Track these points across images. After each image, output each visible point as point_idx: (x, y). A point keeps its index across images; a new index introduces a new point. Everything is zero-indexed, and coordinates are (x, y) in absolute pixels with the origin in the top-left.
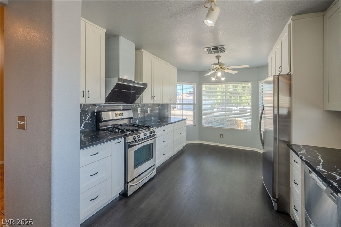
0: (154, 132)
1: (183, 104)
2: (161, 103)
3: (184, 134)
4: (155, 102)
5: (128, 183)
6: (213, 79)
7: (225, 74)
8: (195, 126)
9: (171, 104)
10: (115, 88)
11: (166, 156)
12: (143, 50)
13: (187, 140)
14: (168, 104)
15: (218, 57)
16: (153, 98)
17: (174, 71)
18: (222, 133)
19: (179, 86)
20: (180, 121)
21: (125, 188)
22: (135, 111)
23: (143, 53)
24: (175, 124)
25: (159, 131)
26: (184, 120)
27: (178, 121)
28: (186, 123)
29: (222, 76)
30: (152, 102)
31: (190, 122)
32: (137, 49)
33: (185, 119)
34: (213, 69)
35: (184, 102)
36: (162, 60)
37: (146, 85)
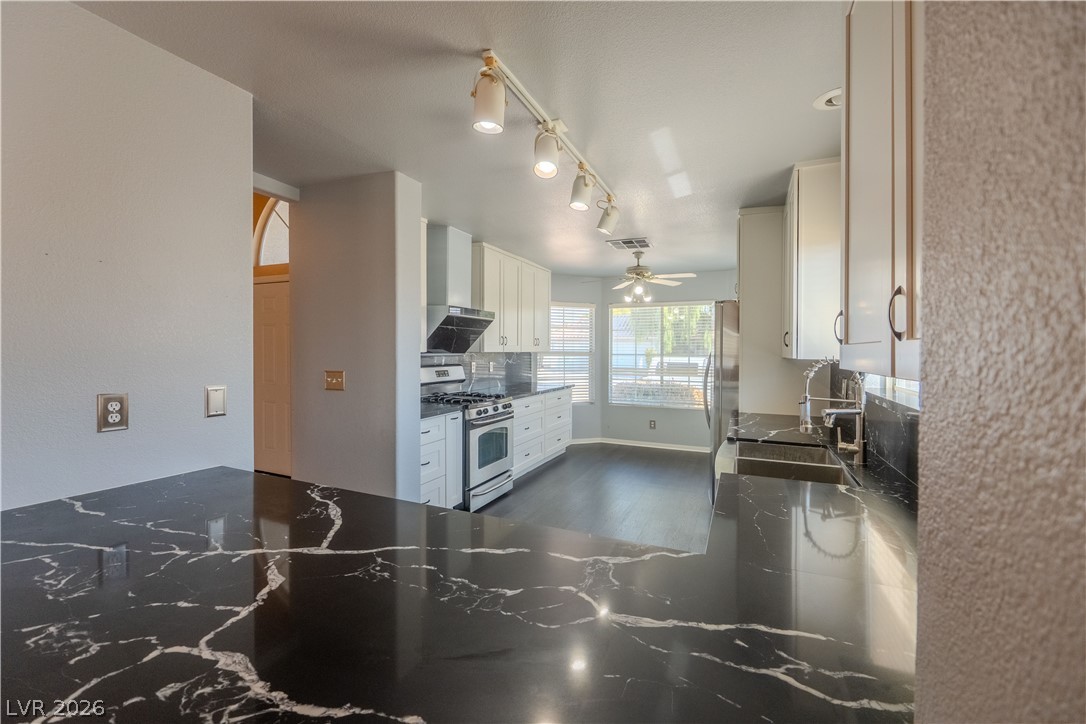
0: (510, 406)
1: (564, 353)
2: (516, 350)
3: (568, 419)
4: (508, 349)
5: (470, 490)
6: (628, 299)
7: (652, 289)
8: (592, 403)
9: (536, 354)
10: (444, 323)
11: (529, 458)
12: (484, 244)
13: (574, 436)
14: (530, 354)
15: (638, 255)
16: (503, 340)
17: (545, 277)
18: (654, 418)
19: (557, 312)
20: (558, 389)
21: (464, 499)
22: (467, 367)
23: (486, 249)
24: (547, 395)
25: (518, 405)
26: (567, 387)
27: (554, 390)
28: (570, 395)
29: (646, 293)
30: (500, 349)
31: (581, 394)
32: (476, 241)
33: (570, 387)
34: (628, 279)
35: (569, 347)
36: (519, 258)
37: (492, 315)
